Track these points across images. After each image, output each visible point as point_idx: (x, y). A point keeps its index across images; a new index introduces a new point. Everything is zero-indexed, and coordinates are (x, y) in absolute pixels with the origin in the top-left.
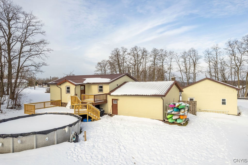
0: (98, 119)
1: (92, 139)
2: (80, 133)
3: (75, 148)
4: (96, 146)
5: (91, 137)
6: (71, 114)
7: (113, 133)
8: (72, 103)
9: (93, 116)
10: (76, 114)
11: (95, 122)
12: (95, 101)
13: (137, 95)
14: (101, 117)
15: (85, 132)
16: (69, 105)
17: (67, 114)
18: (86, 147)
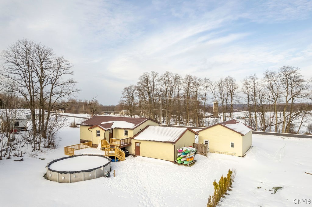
0: (123, 160)
1: (119, 175)
2: (110, 171)
3: (108, 181)
4: (122, 180)
5: (118, 174)
6: (103, 156)
7: (134, 172)
8: (102, 146)
9: (120, 157)
10: (106, 156)
11: (121, 162)
12: (121, 145)
13: (155, 141)
14: (126, 158)
15: (115, 170)
16: (100, 146)
17: (99, 156)
18: (115, 180)
